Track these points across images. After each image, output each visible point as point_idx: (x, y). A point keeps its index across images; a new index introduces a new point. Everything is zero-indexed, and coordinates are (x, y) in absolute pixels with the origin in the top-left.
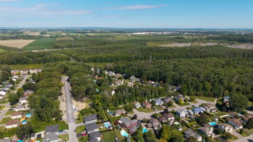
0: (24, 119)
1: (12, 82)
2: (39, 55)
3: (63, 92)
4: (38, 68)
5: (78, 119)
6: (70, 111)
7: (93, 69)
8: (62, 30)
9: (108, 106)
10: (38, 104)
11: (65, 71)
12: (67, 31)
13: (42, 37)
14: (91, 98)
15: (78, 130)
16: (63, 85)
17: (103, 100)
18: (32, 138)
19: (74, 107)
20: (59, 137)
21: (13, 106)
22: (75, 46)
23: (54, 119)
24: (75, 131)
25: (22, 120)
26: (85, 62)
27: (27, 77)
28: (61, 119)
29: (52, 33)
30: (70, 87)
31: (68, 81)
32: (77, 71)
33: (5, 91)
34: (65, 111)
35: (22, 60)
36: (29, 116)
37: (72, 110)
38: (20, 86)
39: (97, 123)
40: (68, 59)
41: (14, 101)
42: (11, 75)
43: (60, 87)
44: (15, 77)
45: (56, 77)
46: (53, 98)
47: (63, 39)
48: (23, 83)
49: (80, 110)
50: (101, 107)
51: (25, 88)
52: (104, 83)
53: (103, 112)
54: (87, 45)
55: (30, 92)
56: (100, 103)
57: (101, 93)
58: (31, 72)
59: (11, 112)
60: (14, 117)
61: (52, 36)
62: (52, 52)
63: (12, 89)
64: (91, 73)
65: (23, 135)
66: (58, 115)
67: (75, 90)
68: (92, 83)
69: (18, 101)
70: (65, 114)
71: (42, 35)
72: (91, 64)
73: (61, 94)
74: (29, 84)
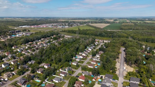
0: (96, 65)
1: (95, 45)
2: (111, 33)
3: (120, 57)
4: (108, 40)
5: (126, 77)
6: (121, 70)
7: (144, 47)
8: (127, 19)
9: (151, 76)
10: (104, 60)
11: (124, 44)
12: (131, 19)
13: (114, 23)
14: (138, 66)
15: (124, 84)
16: (121, 53)
17: (148, 71)
18: (98, 77)
19: (124, 68)
20: (112, 82)
21: (93, 57)
22: (134, 29)
23: (111, 71)
24: (122, 83)
25: (95, 65)
26: (139, 40)
27: (102, 44)
28: (115, 73)
29: (121, 20)
30: (125, 55)
31: (124, 51)
32: (131, 46)
33: (91, 49)
34: (119, 69)
35: (101, 34)
36: (99, 64)
37: (123, 70)
38: (98, 48)
39: (139, 85)
40: (127, 37)
41: (94, 55)
42: (95, 42)
43: (119, 54)
44: (97, 43)
45: (117, 47)
46: (113, 59)
47: (127, 24)
48: (100, 46)
49: (128, 71)
50: (145, 75)
51: (100, 49)
52: (151, 59)
53: (146, 80)
54: (143, 30)
55: (102, 52)
56: (144, 72)
57: (147, 65)
58: (105, 41)
59: (92, 60)
60: (92, 63)
61: (120, 22)
62: (118, 32)
63: (94, 48)
64: (142, 49)
65: (95, 73)
66: (114, 70)
67: (128, 58)
68: (142, 56)
69: (95, 55)
70: (118, 71)
71: (114, 21)
72: (143, 43)
73: (118, 58)
74: (102, 48)
